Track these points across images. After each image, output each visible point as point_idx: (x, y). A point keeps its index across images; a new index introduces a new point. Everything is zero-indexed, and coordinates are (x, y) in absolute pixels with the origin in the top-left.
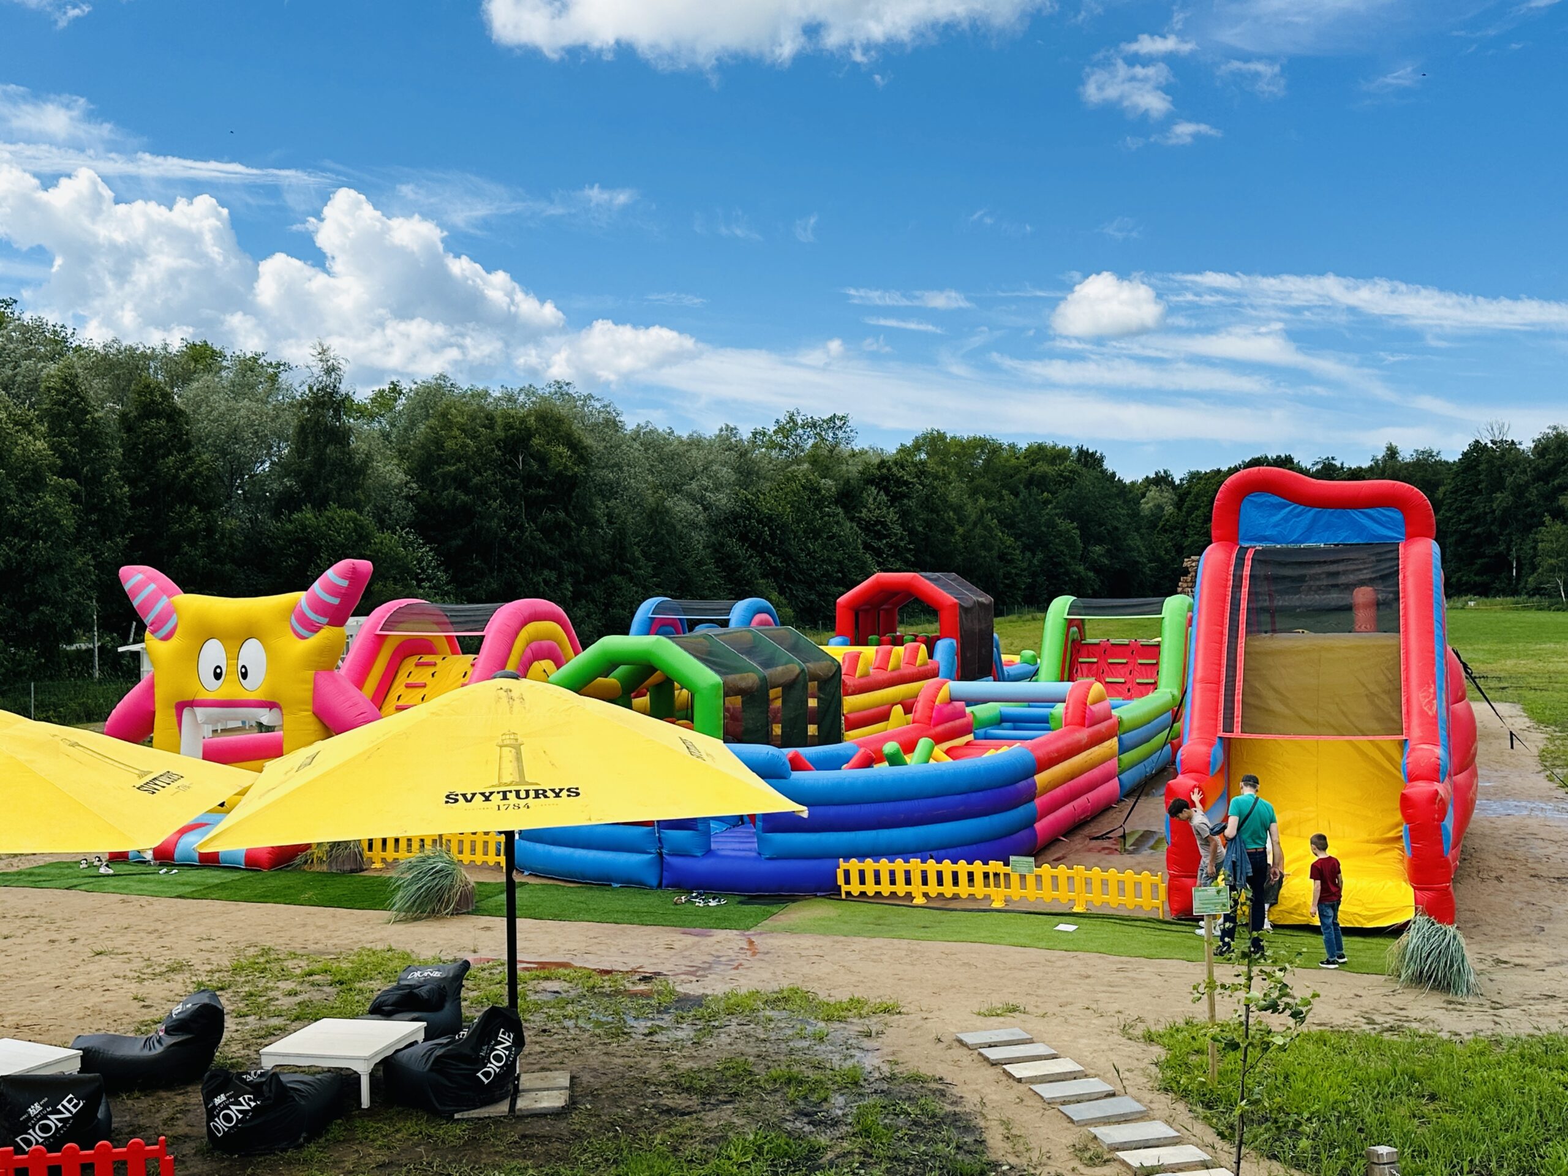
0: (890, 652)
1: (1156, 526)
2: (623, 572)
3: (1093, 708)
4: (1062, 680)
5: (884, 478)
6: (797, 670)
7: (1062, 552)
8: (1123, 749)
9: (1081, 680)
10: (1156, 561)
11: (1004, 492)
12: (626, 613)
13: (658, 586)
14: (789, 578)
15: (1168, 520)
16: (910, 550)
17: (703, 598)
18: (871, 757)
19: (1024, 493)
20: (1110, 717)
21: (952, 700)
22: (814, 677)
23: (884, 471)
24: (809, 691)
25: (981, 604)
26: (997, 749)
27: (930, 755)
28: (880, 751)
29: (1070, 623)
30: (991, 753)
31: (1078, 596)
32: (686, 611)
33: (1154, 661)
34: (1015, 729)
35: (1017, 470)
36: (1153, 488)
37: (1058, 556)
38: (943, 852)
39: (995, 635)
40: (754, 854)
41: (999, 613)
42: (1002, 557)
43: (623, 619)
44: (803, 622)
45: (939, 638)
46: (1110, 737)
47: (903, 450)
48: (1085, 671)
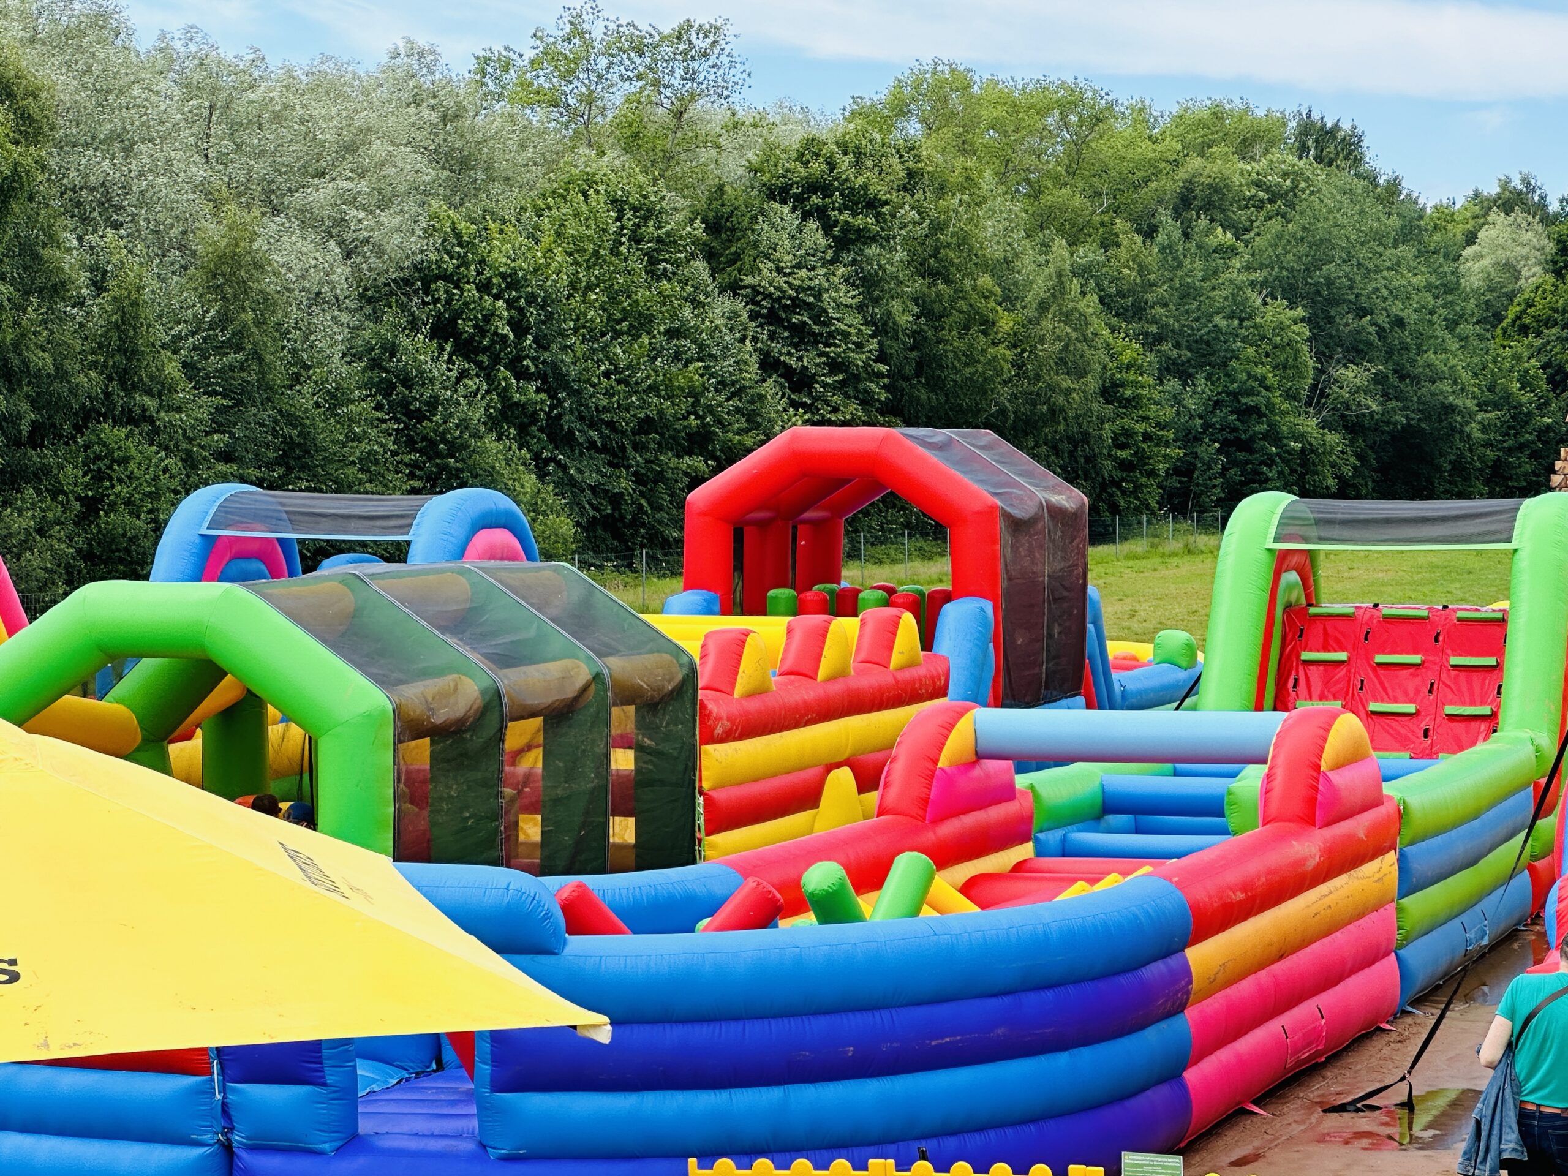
0: (823, 633)
1: (1498, 317)
2: (131, 418)
3: (1336, 778)
4: (1259, 707)
5: (814, 186)
6: (583, 675)
7: (1262, 380)
8: (1409, 884)
9: (1304, 706)
10: (1497, 406)
11: (1120, 224)
12: (141, 524)
13: (226, 456)
14: (561, 438)
15: (1530, 304)
16: (880, 375)
17: (342, 487)
18: (773, 900)
19: (1169, 227)
20: (1375, 801)
21: (980, 756)
22: (628, 695)
23: (817, 167)
24: (615, 731)
25: (1056, 513)
26: (1093, 881)
27: (922, 897)
28: (797, 883)
29: (1282, 561)
30: (1078, 890)
31: (1303, 494)
32: (295, 519)
33: (1492, 661)
34: (1138, 831)
35: (1154, 169)
36: (1497, 217)
37: (1251, 392)
38: (951, 1143)
39: (1091, 590)
40: (469, 1146)
41: (1101, 535)
42: (1110, 392)
43: (133, 540)
44: (597, 552)
45: (947, 597)
46: (1378, 852)
47: (860, 113)
48: (1317, 687)
